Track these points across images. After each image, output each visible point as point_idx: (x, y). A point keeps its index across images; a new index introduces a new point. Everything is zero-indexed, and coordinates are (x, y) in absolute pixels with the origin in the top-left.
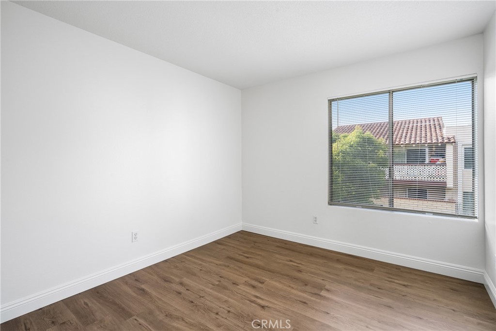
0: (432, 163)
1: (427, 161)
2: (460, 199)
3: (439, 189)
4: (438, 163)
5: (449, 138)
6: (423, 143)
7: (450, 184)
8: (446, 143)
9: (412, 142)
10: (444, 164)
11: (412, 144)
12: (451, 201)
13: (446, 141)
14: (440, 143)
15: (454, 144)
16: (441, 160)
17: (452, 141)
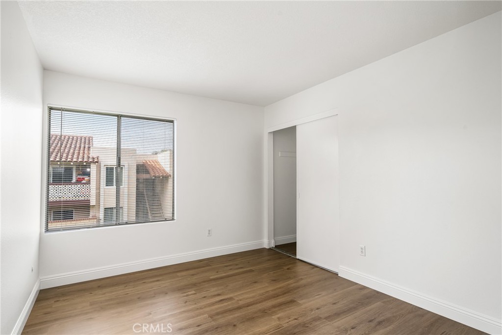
0: (79, 181)
1: (74, 180)
2: (101, 215)
3: (84, 207)
4: (83, 181)
5: (93, 158)
6: (69, 161)
7: (93, 202)
8: (91, 162)
9: (57, 160)
10: (89, 182)
11: (57, 161)
12: (94, 218)
13: (90, 160)
14: (85, 162)
15: (97, 164)
16: (87, 178)
17: (95, 161)
